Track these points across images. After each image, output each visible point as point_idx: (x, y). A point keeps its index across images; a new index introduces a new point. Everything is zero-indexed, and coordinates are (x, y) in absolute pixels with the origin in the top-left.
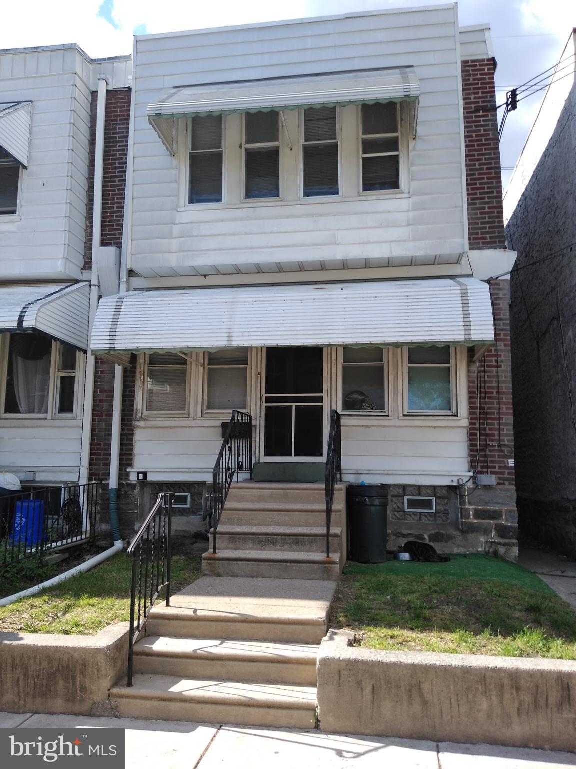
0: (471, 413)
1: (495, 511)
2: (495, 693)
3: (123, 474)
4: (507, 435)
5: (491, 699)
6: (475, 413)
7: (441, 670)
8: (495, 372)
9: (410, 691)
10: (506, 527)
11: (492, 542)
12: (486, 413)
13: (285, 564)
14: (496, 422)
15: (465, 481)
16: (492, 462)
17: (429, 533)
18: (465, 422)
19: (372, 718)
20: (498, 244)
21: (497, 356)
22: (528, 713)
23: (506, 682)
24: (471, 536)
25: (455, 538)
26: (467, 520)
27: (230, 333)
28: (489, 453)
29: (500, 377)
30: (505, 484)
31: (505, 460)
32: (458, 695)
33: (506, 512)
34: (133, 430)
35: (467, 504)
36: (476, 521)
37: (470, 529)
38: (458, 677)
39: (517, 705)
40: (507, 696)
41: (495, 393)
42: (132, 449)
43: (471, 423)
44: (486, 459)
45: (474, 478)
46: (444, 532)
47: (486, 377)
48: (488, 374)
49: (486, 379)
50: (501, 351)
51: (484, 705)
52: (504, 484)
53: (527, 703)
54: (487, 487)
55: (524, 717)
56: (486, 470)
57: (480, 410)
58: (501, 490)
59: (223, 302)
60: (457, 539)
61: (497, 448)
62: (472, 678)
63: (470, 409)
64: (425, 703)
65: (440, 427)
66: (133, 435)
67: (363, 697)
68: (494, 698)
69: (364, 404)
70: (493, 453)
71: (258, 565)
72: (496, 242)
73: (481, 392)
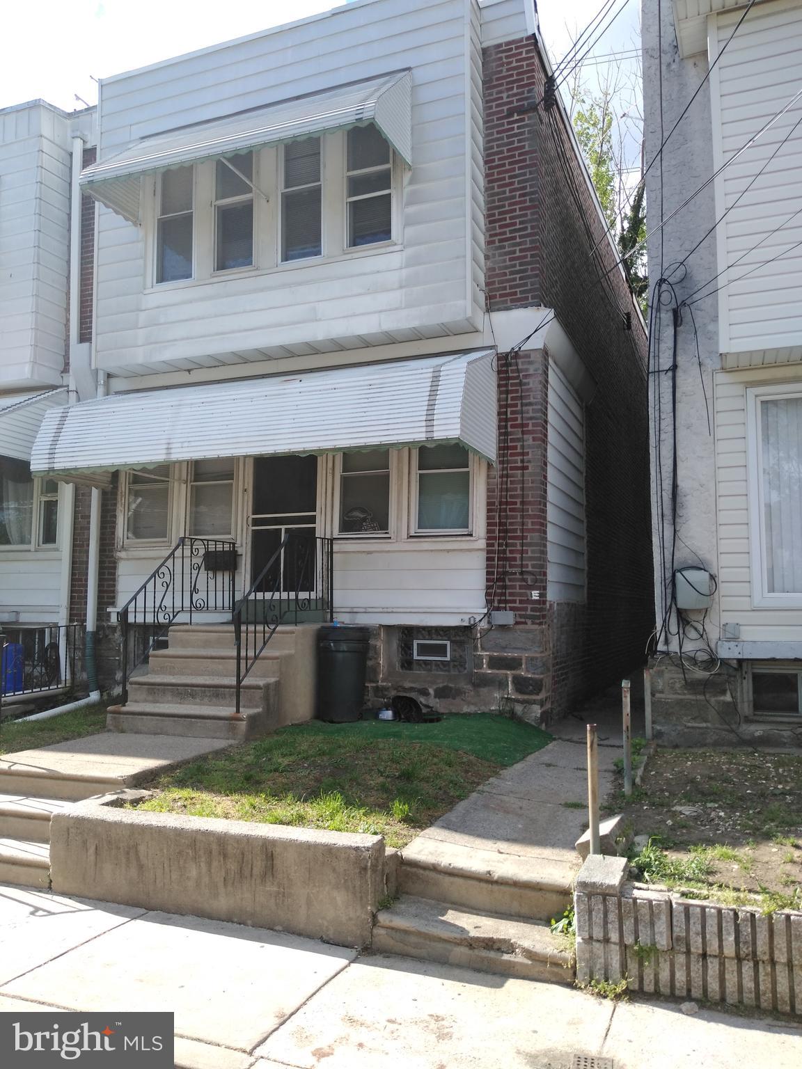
0: (488, 531)
1: (514, 659)
2: (203, 859)
3: (102, 615)
4: (531, 559)
5: (200, 866)
6: (493, 531)
7: (156, 832)
8: (519, 476)
9: (128, 853)
10: (526, 679)
11: (507, 698)
12: (506, 531)
13: (189, 719)
14: (518, 542)
15: (477, 620)
16: (511, 594)
17: (435, 687)
18: (482, 544)
19: (94, 880)
20: (530, 301)
21: (523, 454)
22: (233, 883)
23: (214, 847)
24: (484, 691)
25: (465, 694)
26: (479, 671)
27: (169, 444)
28: (508, 583)
29: (525, 482)
30: (527, 624)
31: (528, 592)
32: (170, 859)
33: (526, 659)
34: (115, 563)
35: (480, 649)
36: (490, 672)
37: (482, 682)
38: (171, 841)
39: (223, 874)
40: (215, 864)
41: (518, 504)
42: (114, 586)
43: (488, 545)
44: (504, 591)
45: (488, 615)
46: (453, 686)
47: (509, 483)
48: (512, 479)
49: (509, 486)
50: (529, 447)
51: (194, 873)
52: (525, 623)
53: (233, 873)
54: (503, 628)
55: (230, 888)
56: (504, 605)
57: (499, 526)
58: (521, 632)
59: (169, 406)
60: (467, 694)
61: (518, 576)
62: (183, 841)
63: (488, 526)
64: (141, 867)
65: (454, 550)
66: (115, 568)
67: (87, 857)
68: (203, 865)
69: (364, 524)
70: (514, 583)
71: (162, 720)
72: (527, 298)
73: (501, 503)
